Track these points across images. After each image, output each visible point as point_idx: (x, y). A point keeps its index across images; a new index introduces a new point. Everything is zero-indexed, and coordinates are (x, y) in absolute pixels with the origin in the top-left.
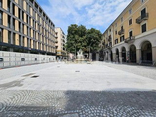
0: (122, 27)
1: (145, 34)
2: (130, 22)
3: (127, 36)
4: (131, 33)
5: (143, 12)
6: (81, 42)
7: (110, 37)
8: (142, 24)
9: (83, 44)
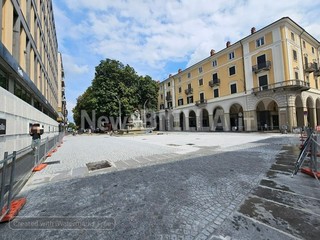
0: (190, 85)
1: (217, 99)
2: (201, 82)
3: (197, 98)
4: (202, 95)
5: (215, 76)
6: (127, 96)
7: (169, 93)
8: (215, 88)
9: (132, 100)
